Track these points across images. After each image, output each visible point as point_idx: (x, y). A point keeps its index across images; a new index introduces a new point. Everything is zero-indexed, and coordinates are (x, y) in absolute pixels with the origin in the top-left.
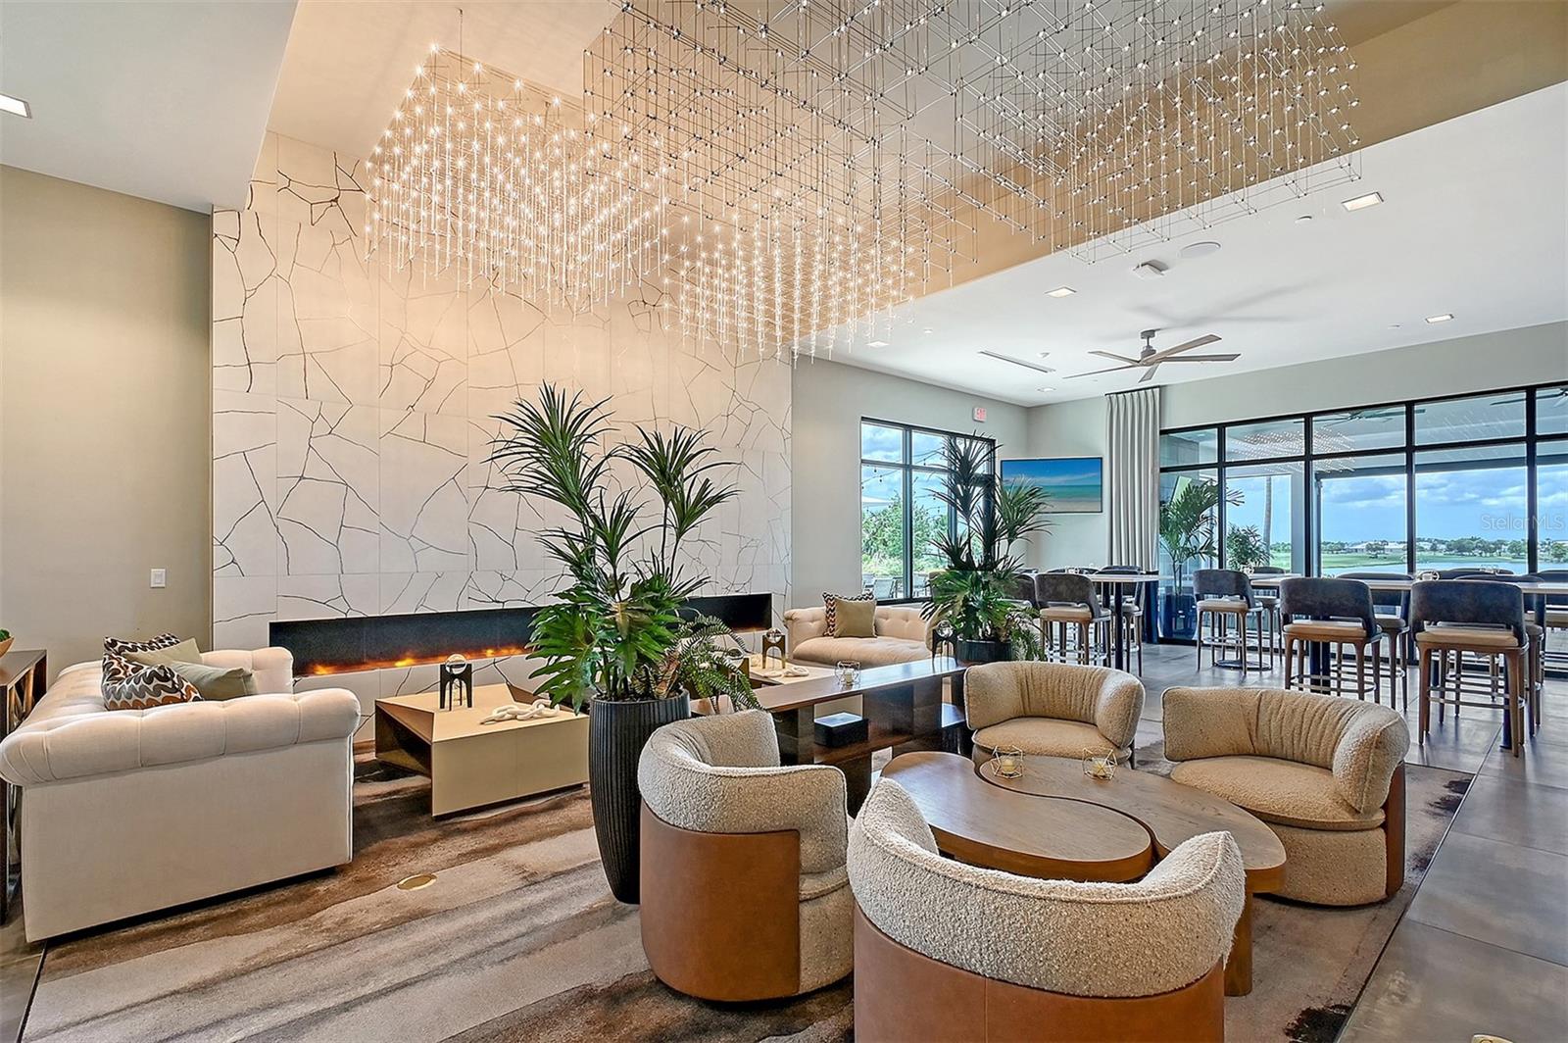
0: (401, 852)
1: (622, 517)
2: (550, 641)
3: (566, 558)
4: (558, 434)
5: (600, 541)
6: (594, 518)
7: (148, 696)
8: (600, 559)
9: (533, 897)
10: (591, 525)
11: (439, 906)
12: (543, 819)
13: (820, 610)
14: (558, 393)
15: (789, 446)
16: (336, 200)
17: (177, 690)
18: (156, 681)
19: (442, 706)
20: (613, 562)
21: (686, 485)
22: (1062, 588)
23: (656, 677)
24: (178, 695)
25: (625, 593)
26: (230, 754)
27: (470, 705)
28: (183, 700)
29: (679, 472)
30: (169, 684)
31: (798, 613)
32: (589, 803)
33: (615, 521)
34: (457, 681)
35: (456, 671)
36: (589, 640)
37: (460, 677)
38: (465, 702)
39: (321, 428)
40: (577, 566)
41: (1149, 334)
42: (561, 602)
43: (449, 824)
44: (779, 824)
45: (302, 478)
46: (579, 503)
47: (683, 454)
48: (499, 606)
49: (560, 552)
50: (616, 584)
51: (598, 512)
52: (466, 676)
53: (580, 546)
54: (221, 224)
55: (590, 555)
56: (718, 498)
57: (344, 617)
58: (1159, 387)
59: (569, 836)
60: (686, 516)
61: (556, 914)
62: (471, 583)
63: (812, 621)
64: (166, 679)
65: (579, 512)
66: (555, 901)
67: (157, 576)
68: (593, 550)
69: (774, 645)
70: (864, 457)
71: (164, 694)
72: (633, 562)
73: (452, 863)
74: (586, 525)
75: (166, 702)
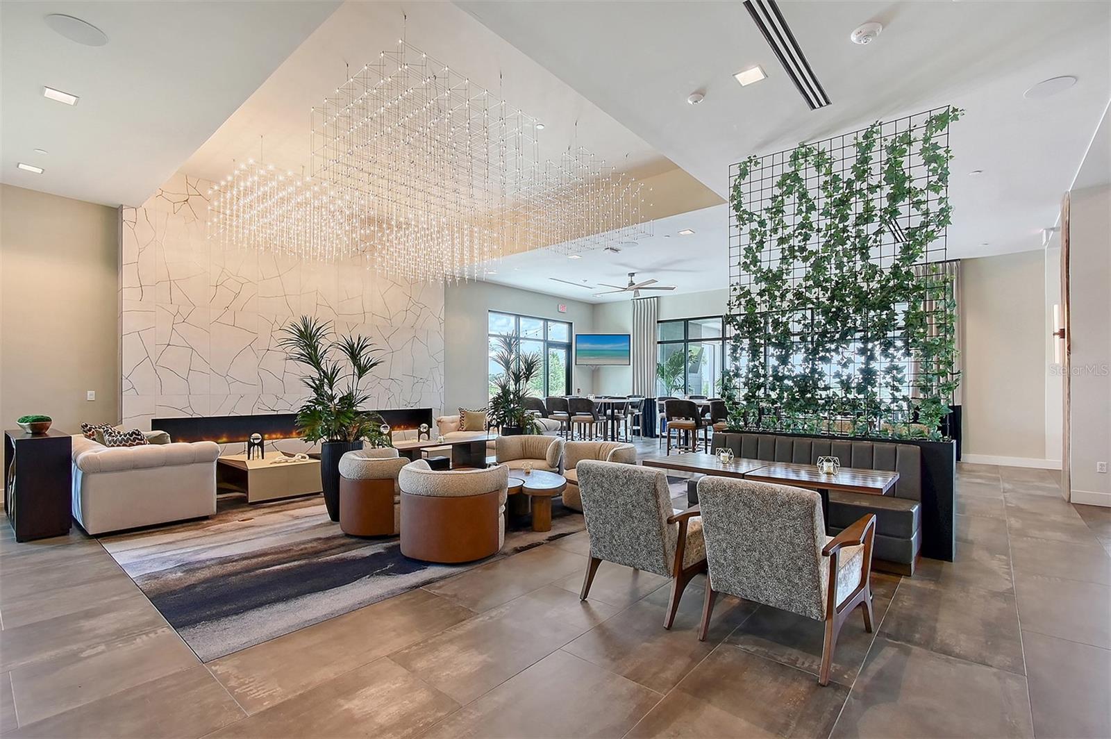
0: (237, 513)
1: (335, 372)
2: (305, 419)
3: (312, 387)
4: (308, 335)
5: (326, 380)
6: (324, 372)
7: (130, 442)
8: (326, 388)
9: (296, 522)
10: (322, 374)
11: (257, 524)
12: (300, 503)
13: (457, 417)
14: (308, 318)
15: (443, 327)
16: (187, 201)
17: (143, 440)
18: (134, 436)
19: (249, 458)
20: (331, 388)
21: (362, 359)
22: (579, 405)
23: (348, 434)
24: (143, 442)
25: (336, 401)
26: (167, 465)
27: (263, 458)
28: (144, 444)
29: (359, 354)
30: (140, 437)
31: (444, 418)
32: (324, 499)
33: (332, 374)
34: (256, 446)
35: (256, 442)
36: (321, 418)
37: (258, 444)
38: (261, 457)
39: (179, 319)
40: (316, 390)
41: (632, 275)
42: (310, 404)
43: (256, 505)
44: (386, 476)
45: (169, 345)
46: (317, 365)
47: (361, 346)
48: (275, 413)
49: (309, 385)
50: (332, 398)
51: (325, 369)
52: (261, 444)
53: (317, 382)
54: (127, 215)
55: (322, 385)
56: (375, 364)
57: (190, 417)
58: (657, 297)
59: (313, 507)
60: (362, 370)
61: (307, 525)
62: (259, 400)
63: (452, 423)
64: (138, 435)
65: (317, 369)
66: (306, 522)
67: (91, 395)
68: (323, 384)
69: (423, 433)
70: (490, 333)
71: (137, 441)
72: (340, 389)
73: (259, 515)
74: (320, 374)
75: (138, 444)
